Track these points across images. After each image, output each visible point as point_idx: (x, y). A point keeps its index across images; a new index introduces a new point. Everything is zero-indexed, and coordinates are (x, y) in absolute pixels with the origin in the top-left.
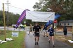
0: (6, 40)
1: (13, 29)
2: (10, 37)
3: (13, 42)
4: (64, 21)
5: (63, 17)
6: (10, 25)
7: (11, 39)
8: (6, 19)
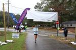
0: (6, 42)
1: (13, 30)
2: (10, 39)
3: (14, 44)
4: (67, 22)
5: (65, 18)
6: (10, 26)
7: (12, 41)
8: (6, 19)
